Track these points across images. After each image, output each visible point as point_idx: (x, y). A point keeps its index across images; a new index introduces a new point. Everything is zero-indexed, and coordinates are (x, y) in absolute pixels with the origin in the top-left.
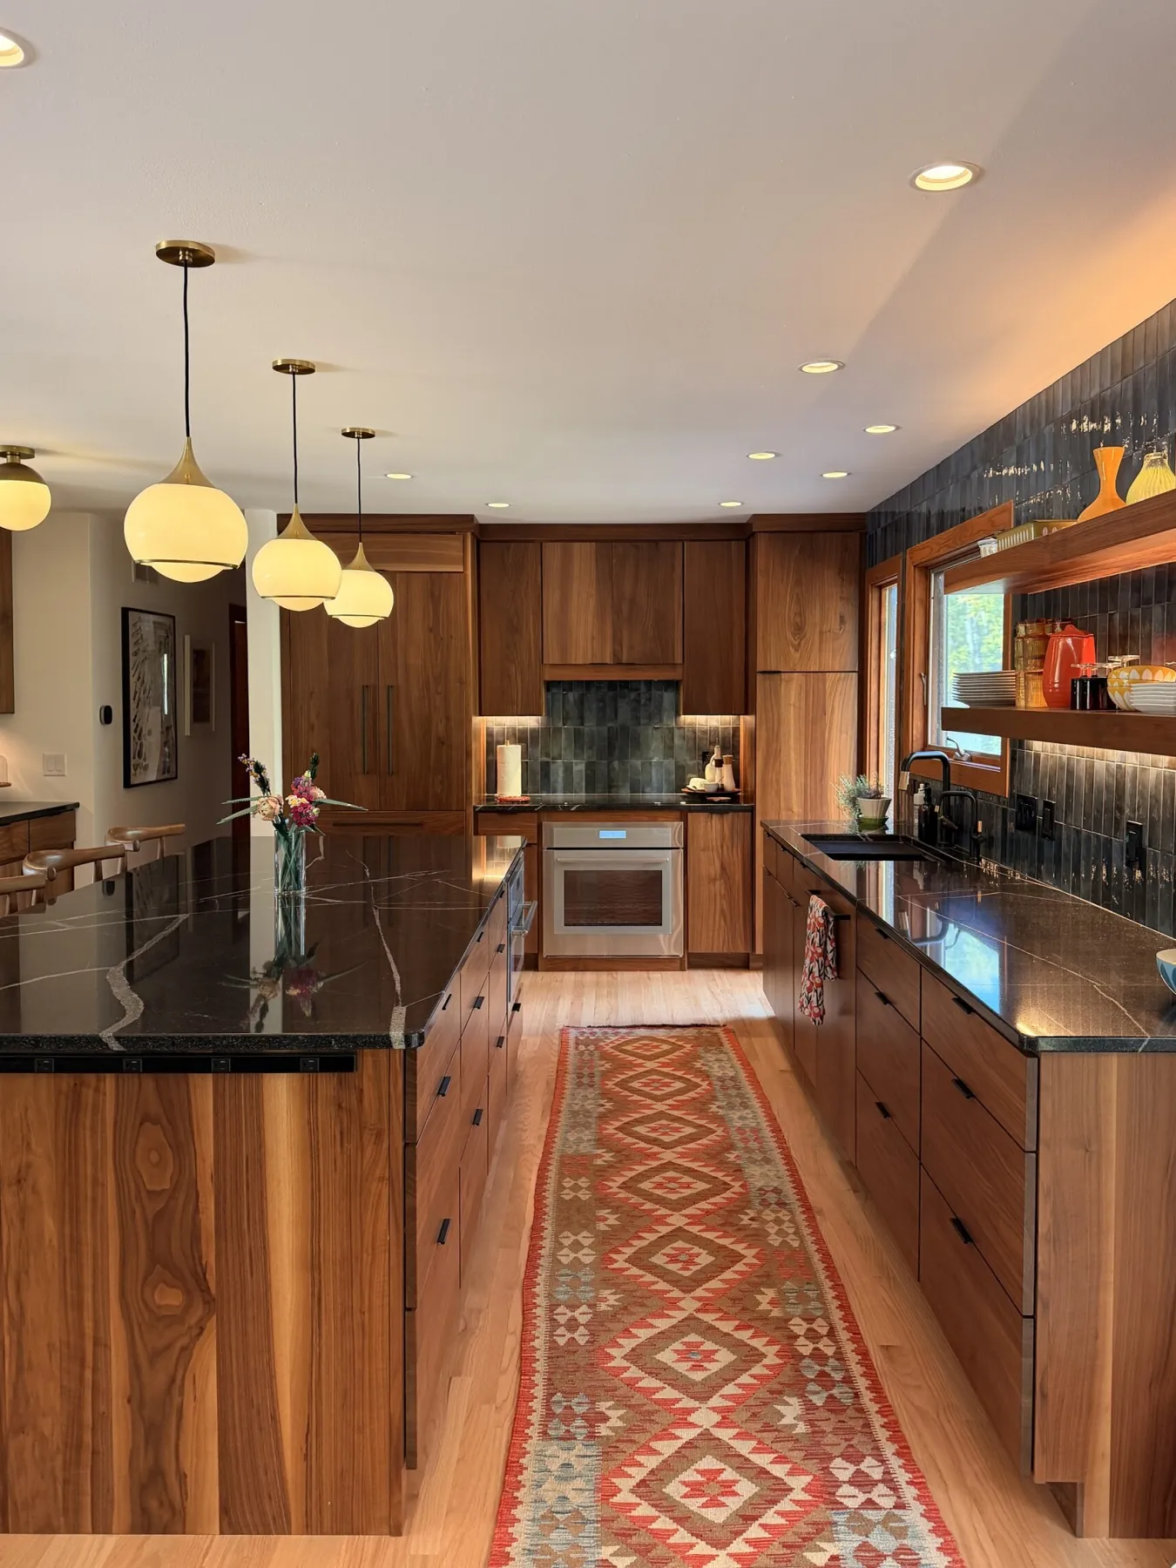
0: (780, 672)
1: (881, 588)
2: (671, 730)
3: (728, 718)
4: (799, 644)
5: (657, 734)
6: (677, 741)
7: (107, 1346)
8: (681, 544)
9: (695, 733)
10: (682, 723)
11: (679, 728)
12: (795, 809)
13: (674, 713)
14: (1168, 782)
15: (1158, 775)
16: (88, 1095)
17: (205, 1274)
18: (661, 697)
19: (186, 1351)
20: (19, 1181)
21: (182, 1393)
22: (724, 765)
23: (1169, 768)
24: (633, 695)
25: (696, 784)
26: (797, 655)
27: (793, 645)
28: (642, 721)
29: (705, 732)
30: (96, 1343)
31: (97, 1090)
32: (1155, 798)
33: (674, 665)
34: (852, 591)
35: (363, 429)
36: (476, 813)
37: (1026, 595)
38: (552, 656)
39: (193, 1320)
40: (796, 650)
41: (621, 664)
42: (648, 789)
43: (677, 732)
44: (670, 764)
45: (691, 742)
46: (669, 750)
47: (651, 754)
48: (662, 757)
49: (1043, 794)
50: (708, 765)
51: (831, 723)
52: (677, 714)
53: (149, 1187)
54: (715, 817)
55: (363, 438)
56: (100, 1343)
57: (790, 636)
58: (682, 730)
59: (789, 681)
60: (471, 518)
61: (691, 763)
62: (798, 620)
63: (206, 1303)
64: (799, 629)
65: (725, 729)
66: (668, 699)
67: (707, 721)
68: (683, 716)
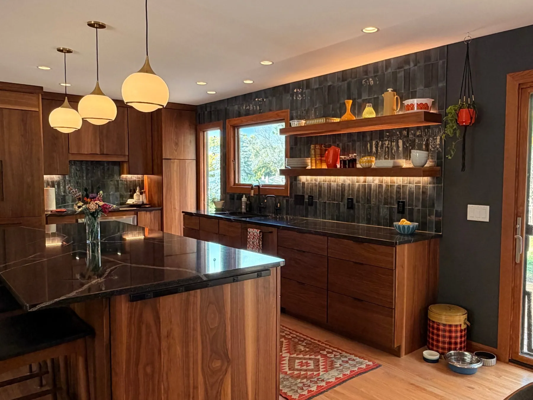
0: (171, 159)
1: (204, 132)
2: (118, 181)
3: (140, 176)
4: (177, 149)
5: (112, 183)
6: (120, 186)
7: (197, 387)
8: (127, 108)
10: (122, 178)
12: (177, 208)
13: (118, 174)
14: (363, 186)
15: (359, 185)
16: (192, 299)
17: (227, 352)
18: (113, 168)
19: (222, 380)
20: (168, 336)
21: (220, 395)
22: (143, 194)
23: (363, 183)
24: (102, 167)
25: (130, 201)
26: (176, 153)
27: (175, 150)
28: (106, 178)
29: (131, 182)
30: (194, 388)
31: (194, 296)
32: (358, 191)
33: (125, 155)
34: (193, 132)
35: (69, 49)
36: (47, 218)
37: (297, 137)
38: (73, 150)
39: (224, 368)
40: (176, 151)
41: (103, 154)
43: (120, 182)
44: (118, 194)
45: (126, 186)
46: (117, 189)
47: (110, 190)
48: (114, 191)
49: (307, 194)
50: (135, 194)
51: (188, 177)
52: (120, 175)
53: (211, 327)
54: (148, 213)
55: (67, 53)
56: (195, 388)
57: (173, 145)
58: (122, 181)
59: (174, 163)
60: (42, 88)
61: (126, 194)
62: (176, 140)
63: (228, 362)
64: (177, 144)
65: (139, 181)
66: (116, 168)
67: (131, 177)
68: (122, 175)
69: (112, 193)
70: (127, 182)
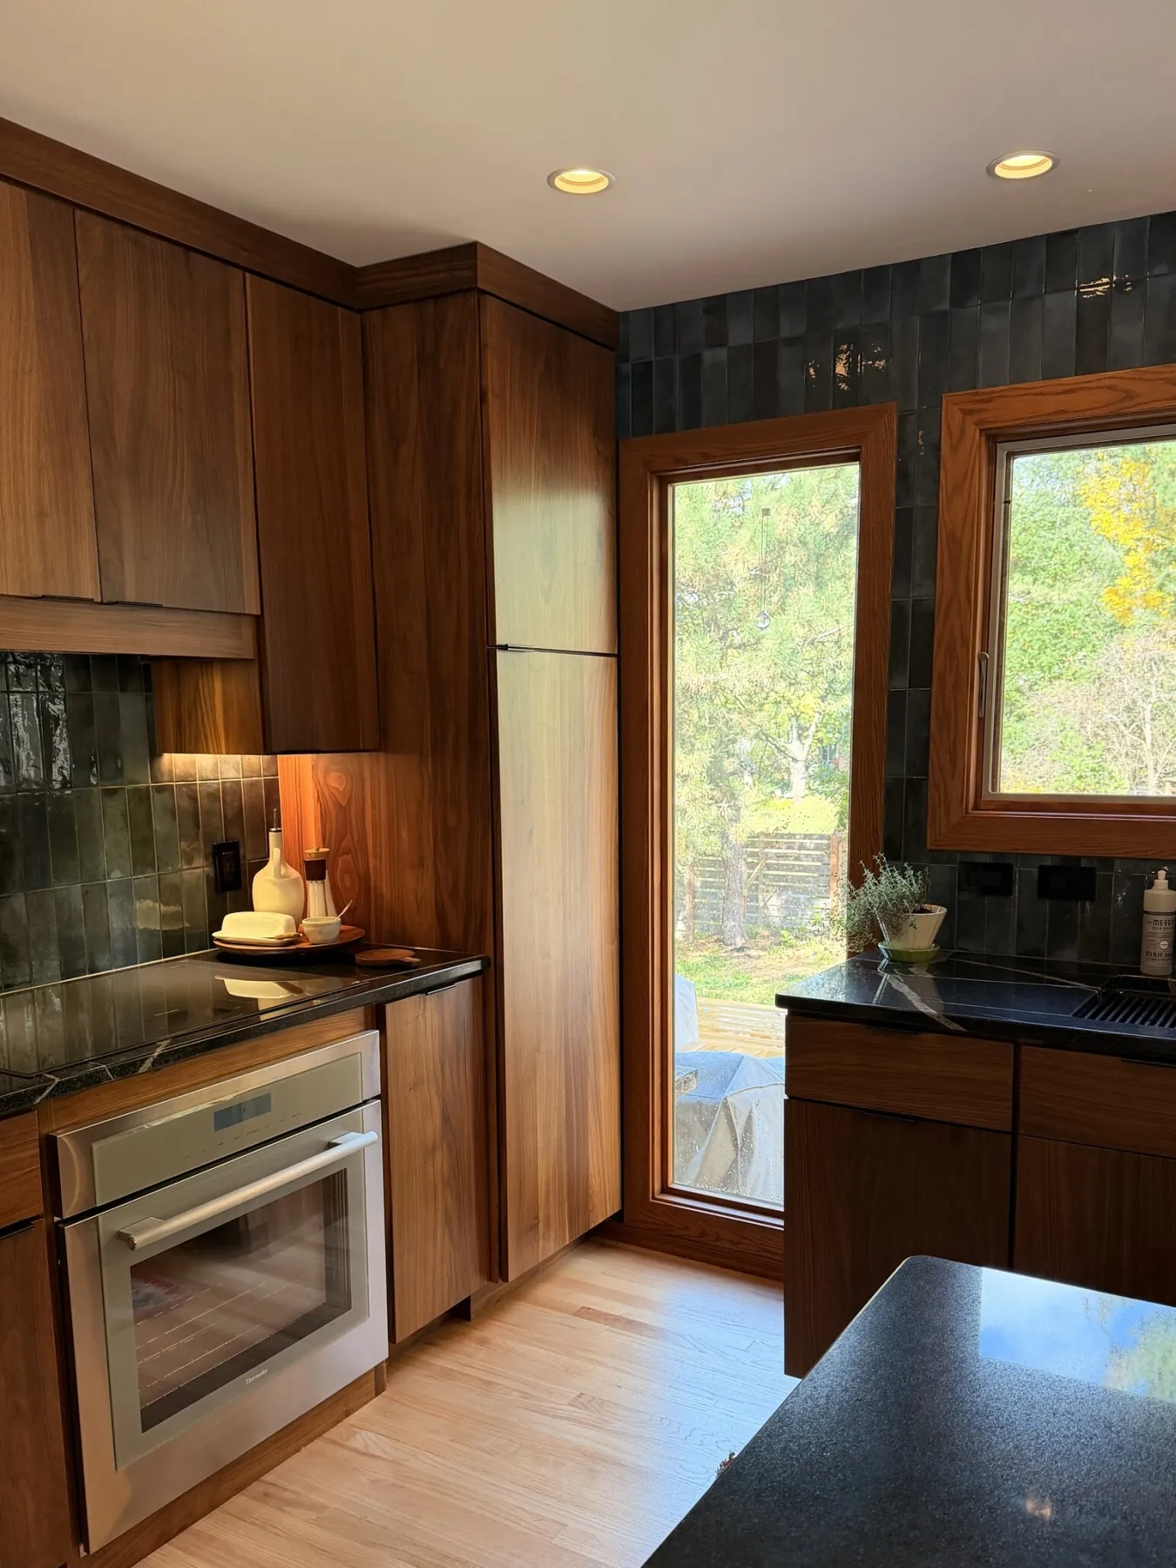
0: (527, 650)
1: (663, 483)
2: (143, 797)
4: (551, 586)
5: (115, 808)
6: (159, 825)
8: (239, 275)
9: (195, 799)
10: (166, 778)
11: (160, 790)
13: (145, 750)
18: (115, 704)
26: (548, 612)
27: (542, 588)
29: (213, 796)
33: (242, 617)
40: (547, 599)
41: (122, 604)
42: (102, 960)
43: (157, 801)
44: (147, 882)
45: (189, 823)
46: (142, 850)
47: (103, 861)
48: (129, 865)
52: (155, 754)
54: (430, 1001)
58: (166, 795)
59: (540, 671)
61: (190, 875)
62: (547, 529)
64: (548, 553)
65: (252, 785)
66: (130, 707)
67: (215, 768)
68: (166, 756)
69: (116, 875)
70: (193, 798)
